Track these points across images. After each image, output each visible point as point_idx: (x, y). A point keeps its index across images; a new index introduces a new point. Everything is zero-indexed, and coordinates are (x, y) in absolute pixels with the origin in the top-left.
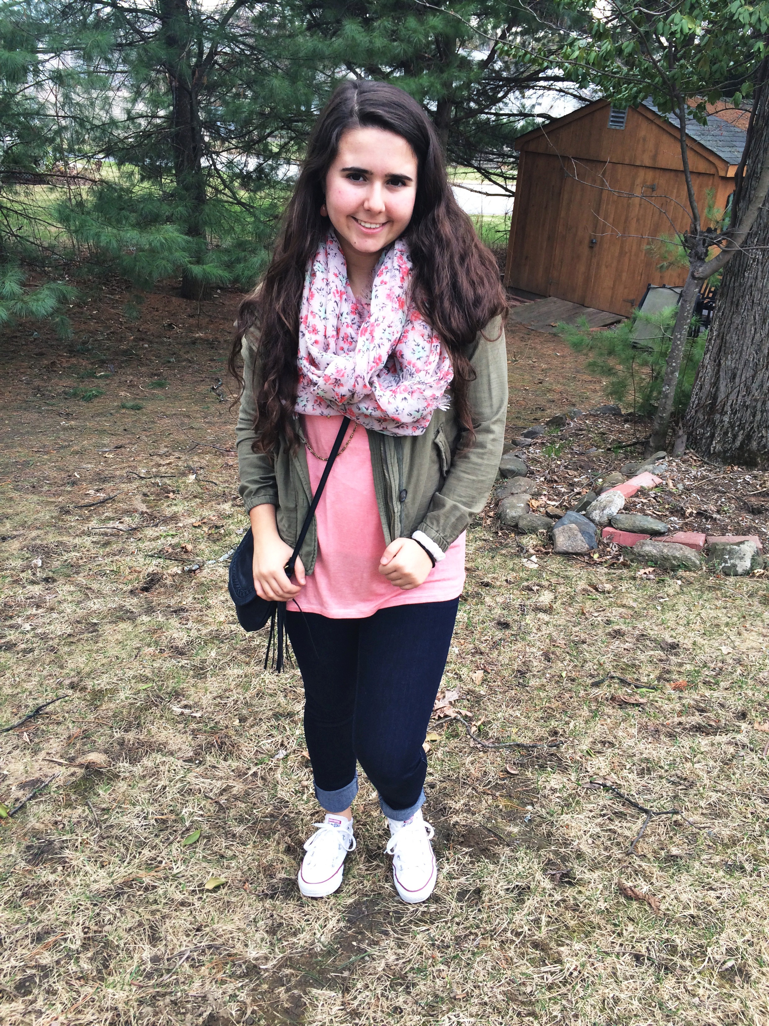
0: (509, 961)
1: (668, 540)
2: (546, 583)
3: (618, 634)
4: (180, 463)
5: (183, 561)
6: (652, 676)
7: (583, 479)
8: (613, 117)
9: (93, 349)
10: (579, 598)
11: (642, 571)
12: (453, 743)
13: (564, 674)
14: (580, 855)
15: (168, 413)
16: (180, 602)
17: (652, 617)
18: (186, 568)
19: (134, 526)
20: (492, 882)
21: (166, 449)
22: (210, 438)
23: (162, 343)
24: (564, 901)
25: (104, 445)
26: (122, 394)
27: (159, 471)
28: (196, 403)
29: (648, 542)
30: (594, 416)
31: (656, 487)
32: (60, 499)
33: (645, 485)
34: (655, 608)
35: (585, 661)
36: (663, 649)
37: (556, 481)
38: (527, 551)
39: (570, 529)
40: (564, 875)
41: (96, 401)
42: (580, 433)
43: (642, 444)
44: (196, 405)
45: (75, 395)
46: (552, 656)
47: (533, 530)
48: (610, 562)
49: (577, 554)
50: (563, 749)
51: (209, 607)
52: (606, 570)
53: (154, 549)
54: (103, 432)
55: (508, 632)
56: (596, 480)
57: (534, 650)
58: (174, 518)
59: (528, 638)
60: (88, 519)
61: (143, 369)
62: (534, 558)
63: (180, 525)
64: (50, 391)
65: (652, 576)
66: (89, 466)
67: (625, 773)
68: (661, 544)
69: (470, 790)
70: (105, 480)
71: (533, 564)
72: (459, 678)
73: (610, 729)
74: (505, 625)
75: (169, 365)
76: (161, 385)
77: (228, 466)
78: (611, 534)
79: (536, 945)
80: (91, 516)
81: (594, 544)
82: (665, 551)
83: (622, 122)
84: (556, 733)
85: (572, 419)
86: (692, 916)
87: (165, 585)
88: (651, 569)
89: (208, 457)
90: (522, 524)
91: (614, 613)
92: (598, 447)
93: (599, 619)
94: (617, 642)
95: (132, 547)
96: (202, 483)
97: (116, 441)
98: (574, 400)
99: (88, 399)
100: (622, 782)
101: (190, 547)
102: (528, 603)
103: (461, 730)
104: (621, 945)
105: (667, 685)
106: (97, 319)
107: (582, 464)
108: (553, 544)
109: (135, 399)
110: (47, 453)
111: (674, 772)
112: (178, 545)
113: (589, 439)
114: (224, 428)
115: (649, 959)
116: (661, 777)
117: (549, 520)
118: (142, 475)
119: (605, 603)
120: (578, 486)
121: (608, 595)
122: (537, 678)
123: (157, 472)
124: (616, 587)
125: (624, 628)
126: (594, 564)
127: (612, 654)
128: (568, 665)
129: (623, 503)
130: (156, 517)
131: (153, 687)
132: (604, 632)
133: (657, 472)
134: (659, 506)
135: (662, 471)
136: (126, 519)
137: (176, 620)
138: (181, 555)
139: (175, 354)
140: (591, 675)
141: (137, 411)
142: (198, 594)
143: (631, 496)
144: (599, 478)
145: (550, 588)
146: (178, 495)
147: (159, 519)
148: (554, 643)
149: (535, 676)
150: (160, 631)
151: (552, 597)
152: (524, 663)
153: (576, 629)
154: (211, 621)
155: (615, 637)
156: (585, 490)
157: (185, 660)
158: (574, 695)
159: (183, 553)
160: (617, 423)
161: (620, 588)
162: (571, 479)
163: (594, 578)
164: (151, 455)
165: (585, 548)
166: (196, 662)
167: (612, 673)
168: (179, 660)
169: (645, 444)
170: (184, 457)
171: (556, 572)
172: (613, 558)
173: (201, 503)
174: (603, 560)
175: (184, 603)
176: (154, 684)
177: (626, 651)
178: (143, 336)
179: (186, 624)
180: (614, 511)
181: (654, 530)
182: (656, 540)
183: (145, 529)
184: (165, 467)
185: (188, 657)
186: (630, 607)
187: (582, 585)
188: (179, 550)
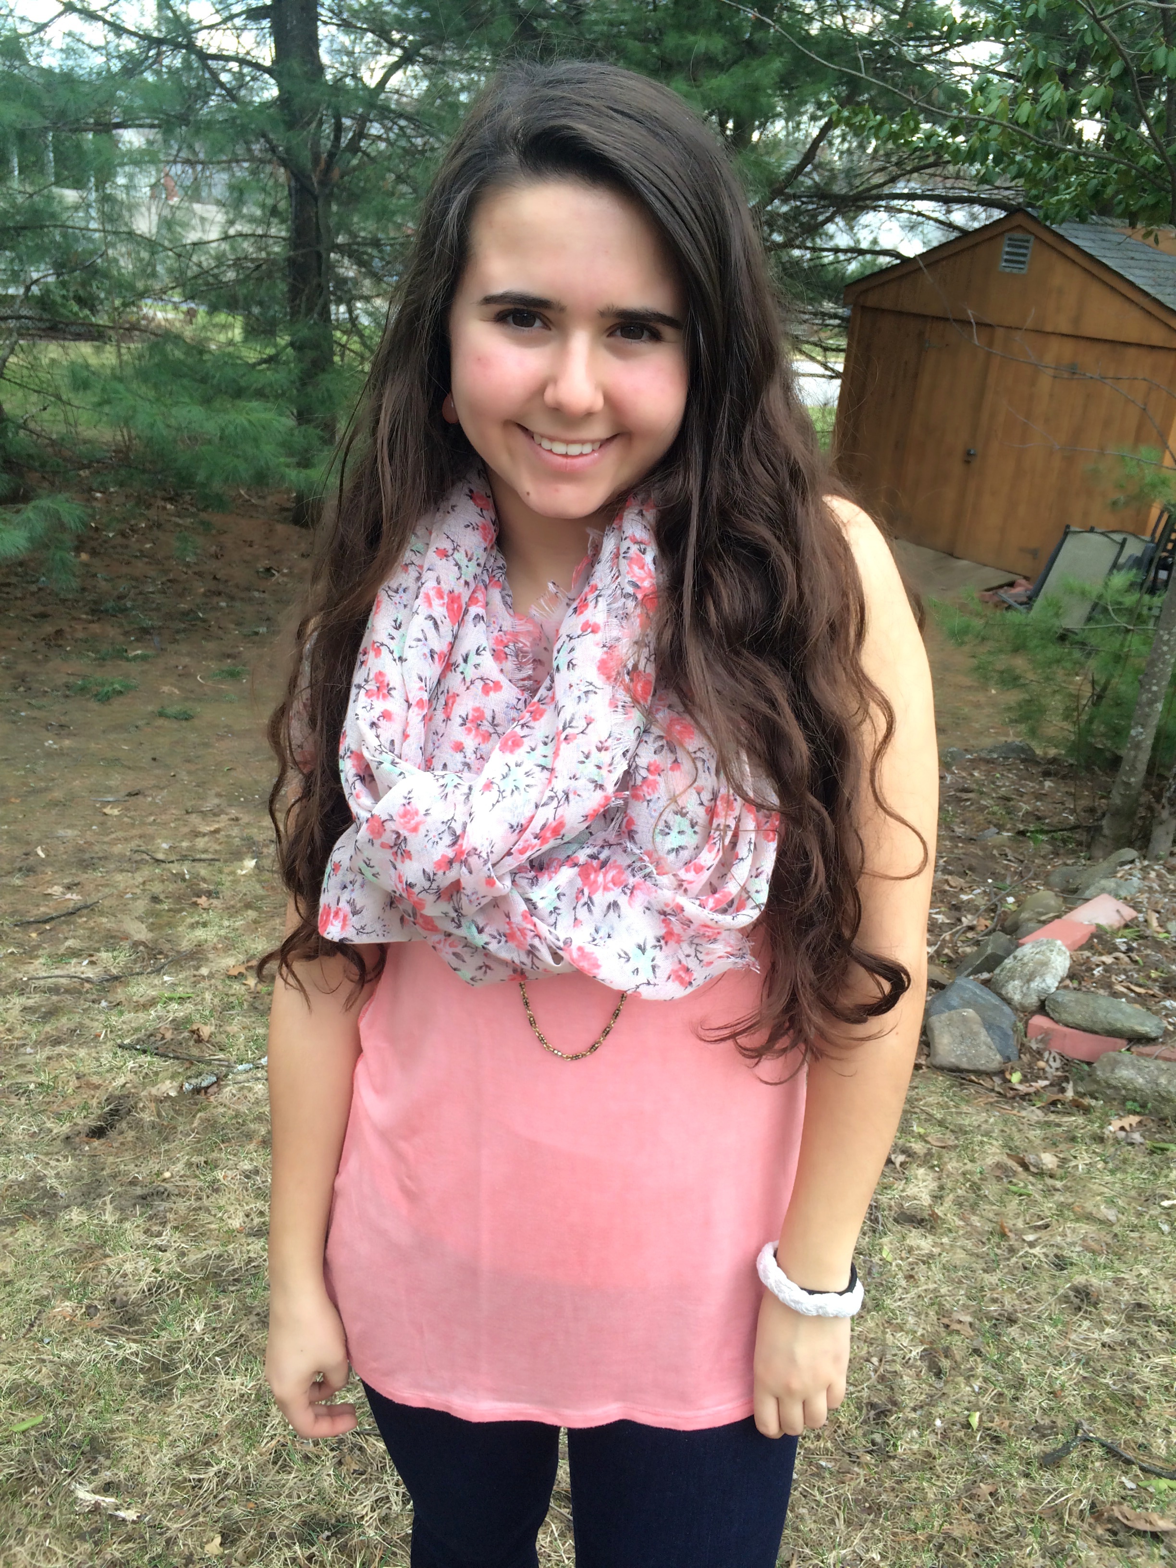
1: (1167, 1054)
2: (918, 1147)
3: (1084, 1300)
4: (235, 832)
5: (191, 1061)
7: (978, 896)
8: (1008, 253)
9: (133, 608)
10: (991, 1189)
11: (1116, 1123)
13: (975, 1420)
15: (237, 728)
16: (159, 1173)
18: (187, 1086)
19: (114, 972)
21: (216, 801)
23: (251, 600)
25: (109, 790)
26: (166, 689)
27: (191, 849)
29: (1126, 1057)
30: (988, 762)
31: (1126, 926)
35: (1020, 1381)
39: (965, 1020)
41: (117, 704)
43: (1088, 829)
45: (83, 690)
46: (945, 1364)
48: (1046, 1096)
49: (978, 1073)
51: (215, 1188)
52: (1041, 1115)
53: (137, 1030)
54: (114, 762)
56: (1003, 900)
58: (197, 955)
60: (31, 953)
61: (210, 646)
63: (204, 971)
64: (42, 683)
65: (1137, 1137)
66: (70, 833)
68: (1151, 1064)
70: (86, 865)
75: (257, 638)
76: (233, 675)
78: (1047, 1032)
80: (38, 946)
81: (1013, 1051)
82: (1163, 1081)
83: (1023, 263)
87: (138, 1125)
88: (1134, 1119)
91: (1069, 1238)
92: (1000, 827)
93: (1037, 1251)
94: (1086, 1324)
95: (97, 1027)
96: (267, 876)
97: (132, 781)
99: (105, 699)
101: (206, 1031)
106: (151, 558)
108: (928, 1045)
109: (187, 699)
112: (188, 1020)
113: (981, 809)
118: (160, 856)
119: (1048, 1206)
120: (969, 911)
121: (1050, 1181)
122: (915, 1432)
123: (189, 849)
124: (1064, 1161)
125: (1095, 1281)
126: (1013, 1098)
127: (1078, 1361)
128: (983, 1391)
129: (1067, 963)
130: (161, 953)
131: (45, 1423)
132: (1055, 1294)
133: (1123, 894)
134: (1138, 971)
135: (1133, 891)
136: (104, 955)
137: (140, 1221)
138: (188, 1048)
139: (268, 619)
140: (1037, 1428)
141: (184, 723)
142: (199, 1152)
143: (1081, 948)
144: (1009, 895)
145: (926, 1160)
146: (215, 902)
147: (166, 957)
148: (946, 1321)
149: (909, 1424)
150: (98, 1253)
151: (934, 1185)
152: (882, 1379)
153: (991, 1279)
154: (213, 1226)
155: (1079, 1309)
156: (984, 922)
157: (135, 1341)
158: (1002, 1491)
159: (192, 1043)
160: (1031, 777)
161: (1073, 1164)
162: (955, 895)
163: (1016, 1136)
164: (187, 813)
165: (995, 1060)
166: (157, 1348)
167: (1086, 1427)
168: (122, 1340)
169: (1094, 831)
170: (245, 819)
171: (939, 1116)
172: (1051, 1085)
173: (255, 922)
174: (1031, 1090)
175: (167, 1175)
176: (50, 1415)
177: (1106, 1352)
178: (221, 587)
179: (159, 1234)
180: (1050, 982)
181: (1136, 1032)
182: (1141, 1055)
183: (133, 981)
184: (206, 839)
185: (144, 1332)
186: (1101, 1222)
187: (994, 1154)
188: (186, 1034)
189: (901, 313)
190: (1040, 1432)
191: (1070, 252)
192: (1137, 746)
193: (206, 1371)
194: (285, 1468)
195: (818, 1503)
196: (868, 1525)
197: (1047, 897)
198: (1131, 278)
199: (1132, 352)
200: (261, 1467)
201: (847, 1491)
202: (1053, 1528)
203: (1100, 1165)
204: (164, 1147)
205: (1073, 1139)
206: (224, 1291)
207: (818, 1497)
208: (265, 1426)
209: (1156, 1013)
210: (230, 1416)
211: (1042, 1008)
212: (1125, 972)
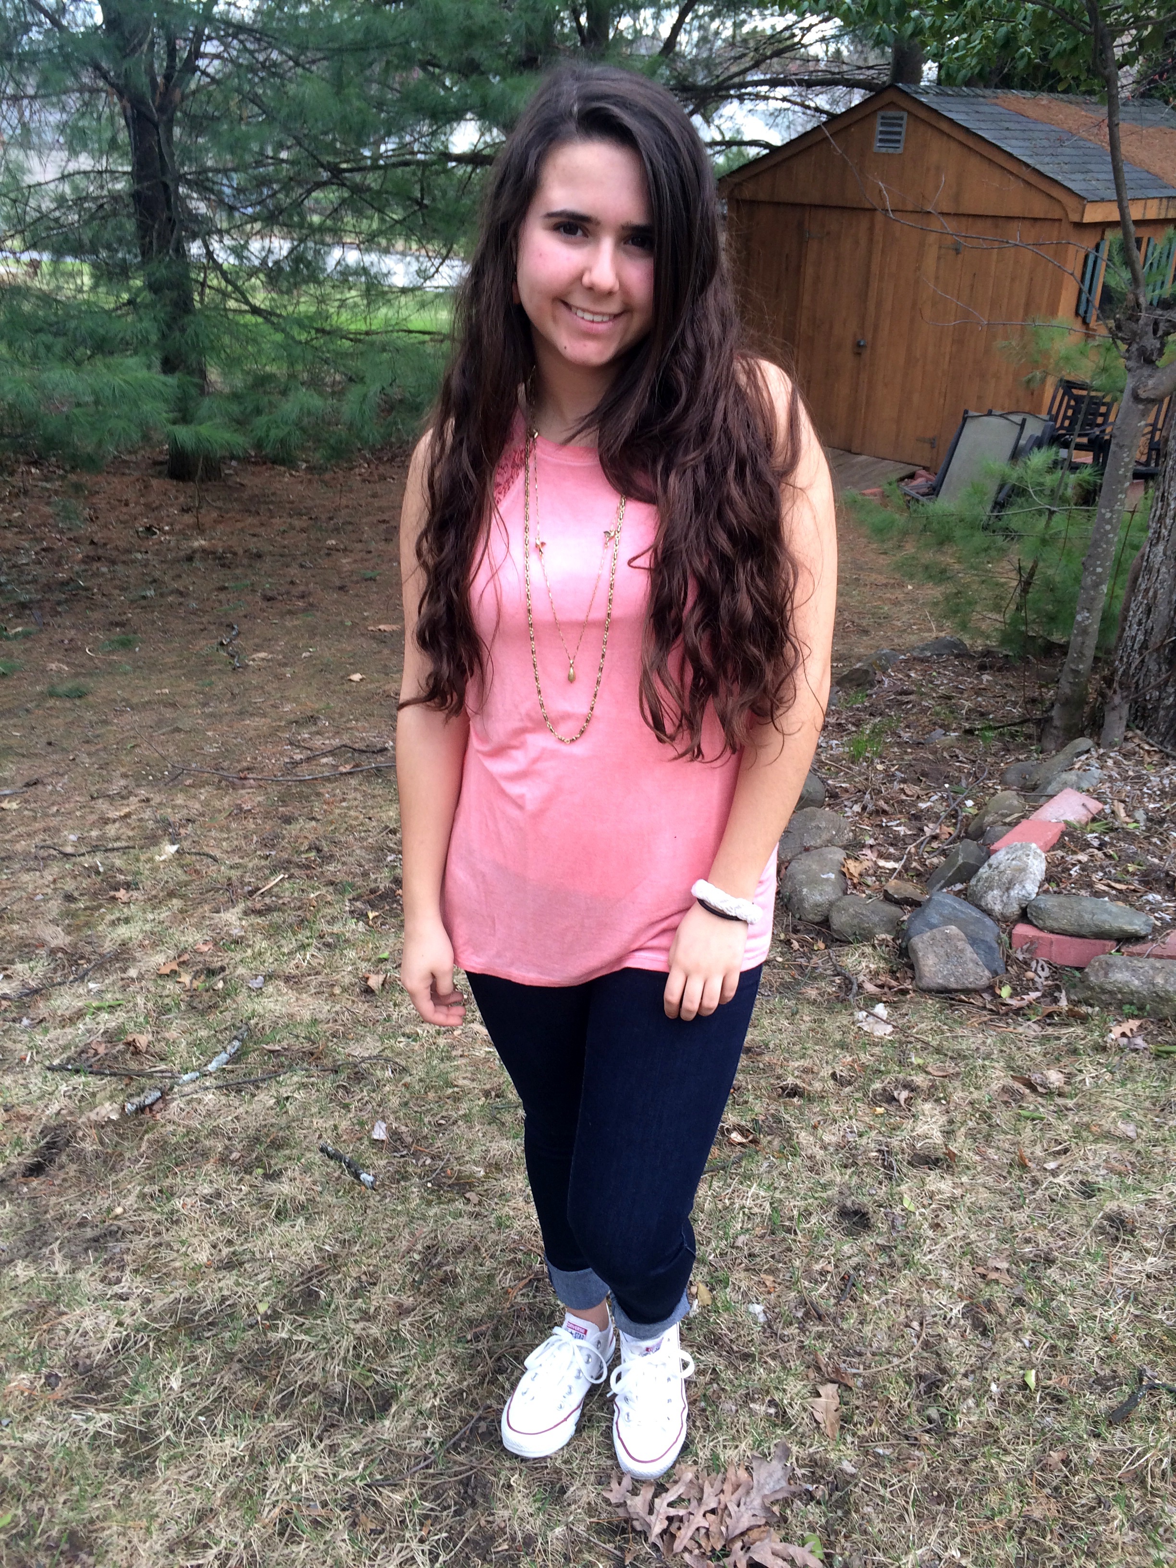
1: (1158, 951)
2: (919, 1080)
4: (147, 814)
5: (130, 1077)
7: (936, 803)
8: (881, 132)
10: (1002, 1117)
11: (1117, 1030)
13: (1031, 1380)
15: (135, 700)
16: (110, 1210)
18: (129, 1107)
19: (33, 984)
21: (123, 782)
22: (211, 750)
23: (133, 561)
25: (4, 782)
26: (53, 666)
27: (102, 837)
28: (189, 676)
29: (1118, 959)
30: (922, 660)
31: (1094, 820)
33: (1071, 818)
38: (860, 986)
43: (1038, 722)
44: (189, 679)
47: (865, 936)
48: (1040, 1008)
49: (967, 991)
51: (173, 1218)
52: (1038, 1029)
53: (65, 1048)
54: (6, 751)
56: (962, 804)
57: (941, 1297)
58: (123, 955)
59: (919, 1257)
61: (96, 615)
63: (133, 973)
65: (1139, 1042)
68: (1145, 965)
71: (881, 1025)
72: (784, 1418)
75: (143, 603)
76: (126, 644)
77: (240, 813)
81: (999, 964)
82: (1159, 980)
83: (898, 141)
85: (884, 671)
87: (79, 1157)
88: (1134, 1024)
89: (203, 794)
91: (1091, 1161)
92: (946, 728)
93: (1060, 1179)
94: (1127, 1255)
95: (21, 1049)
96: (188, 859)
97: (28, 770)
101: (143, 1040)
102: (895, 1142)
106: (21, 528)
107: (926, 767)
108: (912, 967)
109: (77, 675)
112: (121, 1030)
113: (924, 711)
114: (238, 726)
117: (894, 910)
118: (69, 850)
119: (1063, 1128)
120: (929, 819)
121: (1060, 1101)
122: (971, 1402)
123: (99, 838)
124: (1069, 1077)
125: (1127, 1206)
126: (1007, 1014)
127: (1126, 1298)
128: (1034, 1346)
129: (1043, 866)
130: (82, 958)
131: (15, 1522)
132: (1088, 1225)
133: (1085, 786)
134: (1116, 866)
135: (1095, 782)
136: (19, 967)
137: (95, 1269)
138: (125, 1062)
139: (155, 581)
140: (1099, 1381)
141: (78, 702)
142: (152, 1179)
143: (1053, 848)
144: (967, 798)
145: (932, 1094)
146: (135, 894)
147: (89, 961)
148: (981, 1270)
149: (964, 1393)
150: (52, 1312)
151: (943, 1119)
152: (926, 1345)
153: (1020, 1217)
154: (177, 1264)
155: (1117, 1239)
156: (946, 829)
157: (105, 1411)
158: (1075, 1458)
159: (128, 1056)
160: (968, 673)
161: (1079, 1078)
162: (913, 805)
163: (1018, 1055)
164: (93, 798)
165: (984, 977)
166: (131, 1414)
167: (1149, 1373)
168: (91, 1411)
169: (1044, 723)
170: (157, 799)
171: (935, 1043)
172: (1044, 996)
173: (181, 911)
174: (1023, 1003)
175: (119, 1210)
176: (19, 1512)
177: (1152, 1284)
178: (100, 552)
179: (118, 1281)
180: (1031, 888)
181: (1125, 931)
182: (1131, 955)
183: (55, 992)
184: (117, 825)
185: (114, 1398)
186: (1120, 1139)
187: (998, 1079)
188: (121, 1047)
189: (778, 204)
190: (1103, 1385)
191: (944, 126)
192: (1084, 632)
193: (190, 1434)
194: (294, 1539)
195: (883, 1498)
196: (940, 1516)
197: (1010, 798)
198: (1009, 149)
199: (1016, 225)
200: (267, 1543)
201: (913, 1481)
202: (1137, 1493)
203: (1108, 1076)
204: (113, 1178)
205: (1075, 1052)
206: (199, 1339)
207: (882, 1491)
208: (265, 1492)
209: (1141, 909)
210: (224, 1486)
211: (1024, 916)
212: (1102, 868)
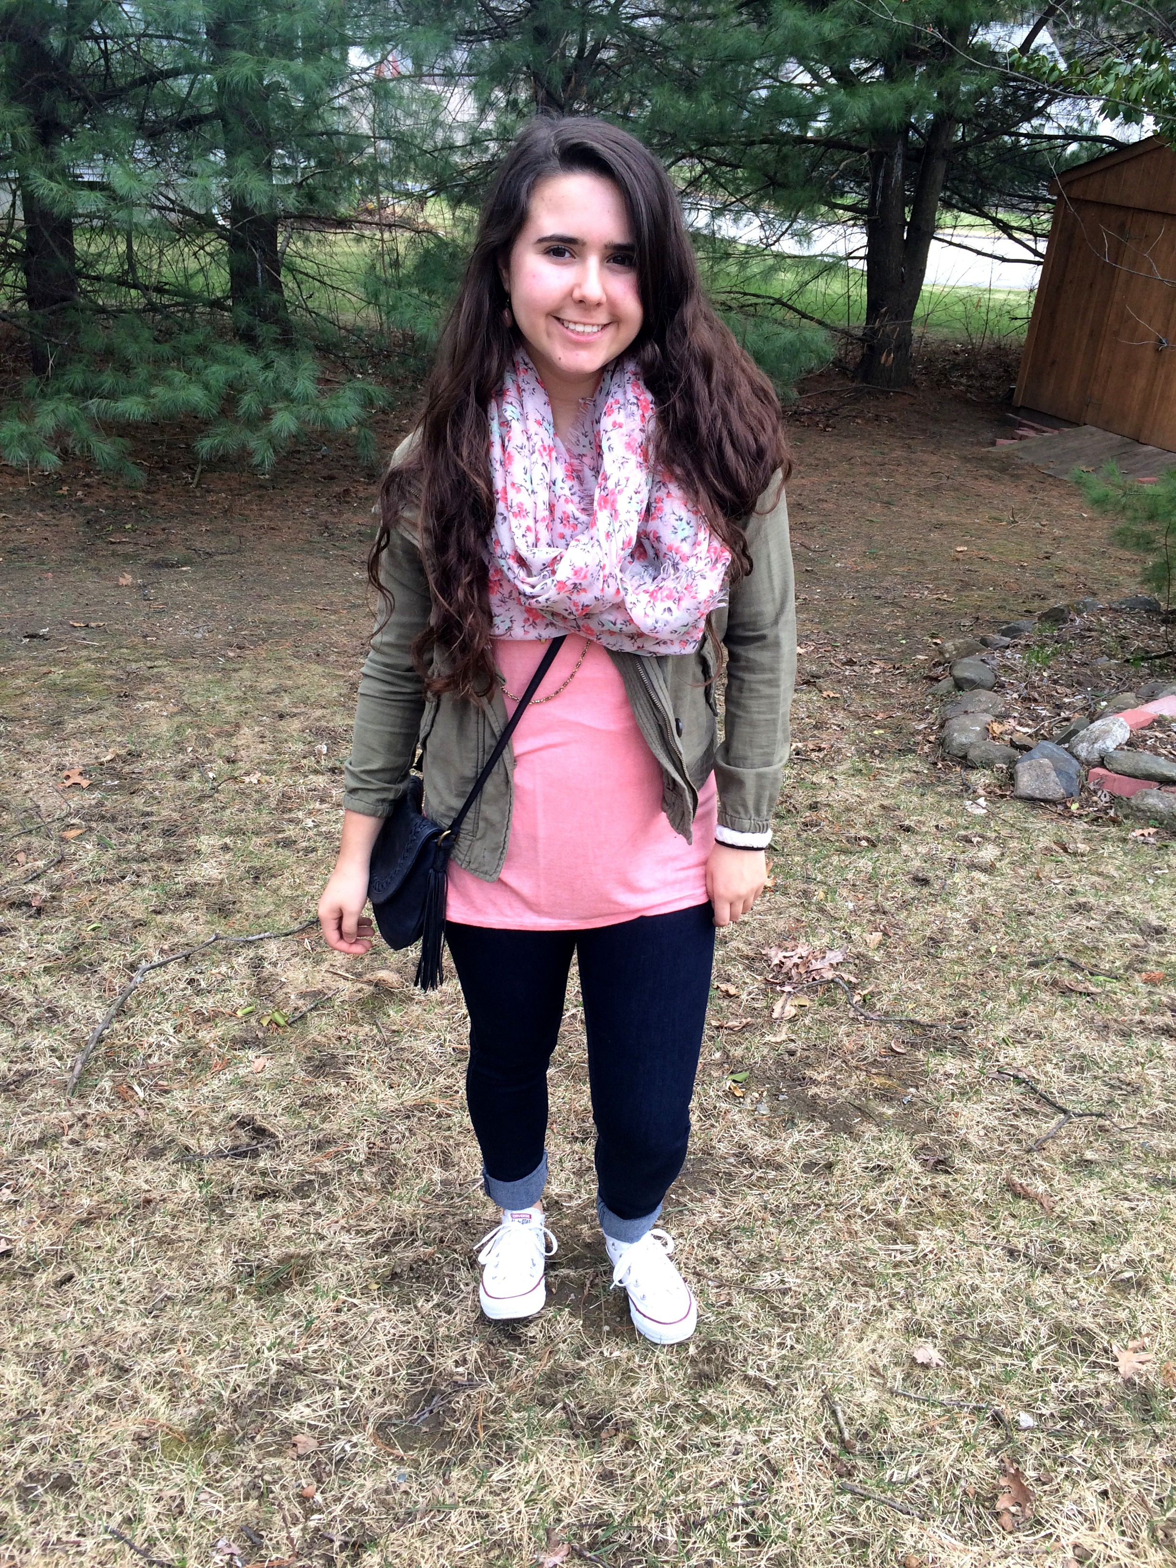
0: (853, 1234)
2: (992, 835)
3: (1083, 908)
6: (1118, 964)
7: (1078, 700)
10: (1037, 858)
11: (1138, 832)
12: (827, 1010)
13: (993, 949)
14: (965, 1145)
17: (1138, 891)
20: (848, 1158)
24: (933, 1187)
29: (1155, 791)
30: (1116, 611)
32: (351, 673)
33: (1167, 714)
34: (1145, 880)
35: (1027, 936)
36: (1142, 932)
37: (1035, 700)
38: (974, 791)
39: (1041, 765)
40: (939, 1162)
42: (1087, 634)
46: (982, 926)
47: (988, 764)
48: (1092, 816)
49: (1046, 801)
50: (971, 1033)
52: (1086, 826)
55: (925, 891)
56: (1098, 703)
57: (958, 915)
59: (952, 900)
62: (981, 801)
65: (1152, 840)
67: (1049, 1067)
69: (839, 1062)
71: (979, 808)
72: (849, 938)
73: (1041, 1018)
74: (925, 882)
78: (1102, 777)
79: (889, 1224)
81: (1075, 789)
84: (966, 1014)
85: (1079, 613)
86: (1094, 1223)
90: (973, 754)
91: (1082, 882)
94: (1079, 918)
98: (1095, 587)
100: (1042, 1078)
102: (962, 857)
103: (841, 997)
104: (995, 1238)
105: (1137, 976)
108: (1013, 785)
110: (335, 612)
111: (1115, 1075)
115: (1025, 1256)
116: (1096, 1078)
117: (1013, 751)
119: (1074, 868)
121: (1080, 858)
124: (1094, 849)
126: (1069, 816)
127: (1068, 932)
128: (1003, 938)
129: (1127, 736)
132: (1063, 904)
140: (1031, 953)
143: (1142, 727)
145: (997, 842)
148: (987, 910)
149: (953, 947)
151: (997, 853)
152: (940, 930)
156: (1078, 716)
160: (1150, 623)
161: (1100, 851)
162: (1060, 699)
163: (1065, 835)
165: (1060, 794)
171: (1011, 822)
172: (1099, 810)
174: (1084, 813)
180: (1111, 745)
181: (1167, 777)
182: (1166, 791)
187: (1044, 842)
189: (1104, 204)
197: (1128, 698)
203: (1119, 852)
205: (1105, 839)
